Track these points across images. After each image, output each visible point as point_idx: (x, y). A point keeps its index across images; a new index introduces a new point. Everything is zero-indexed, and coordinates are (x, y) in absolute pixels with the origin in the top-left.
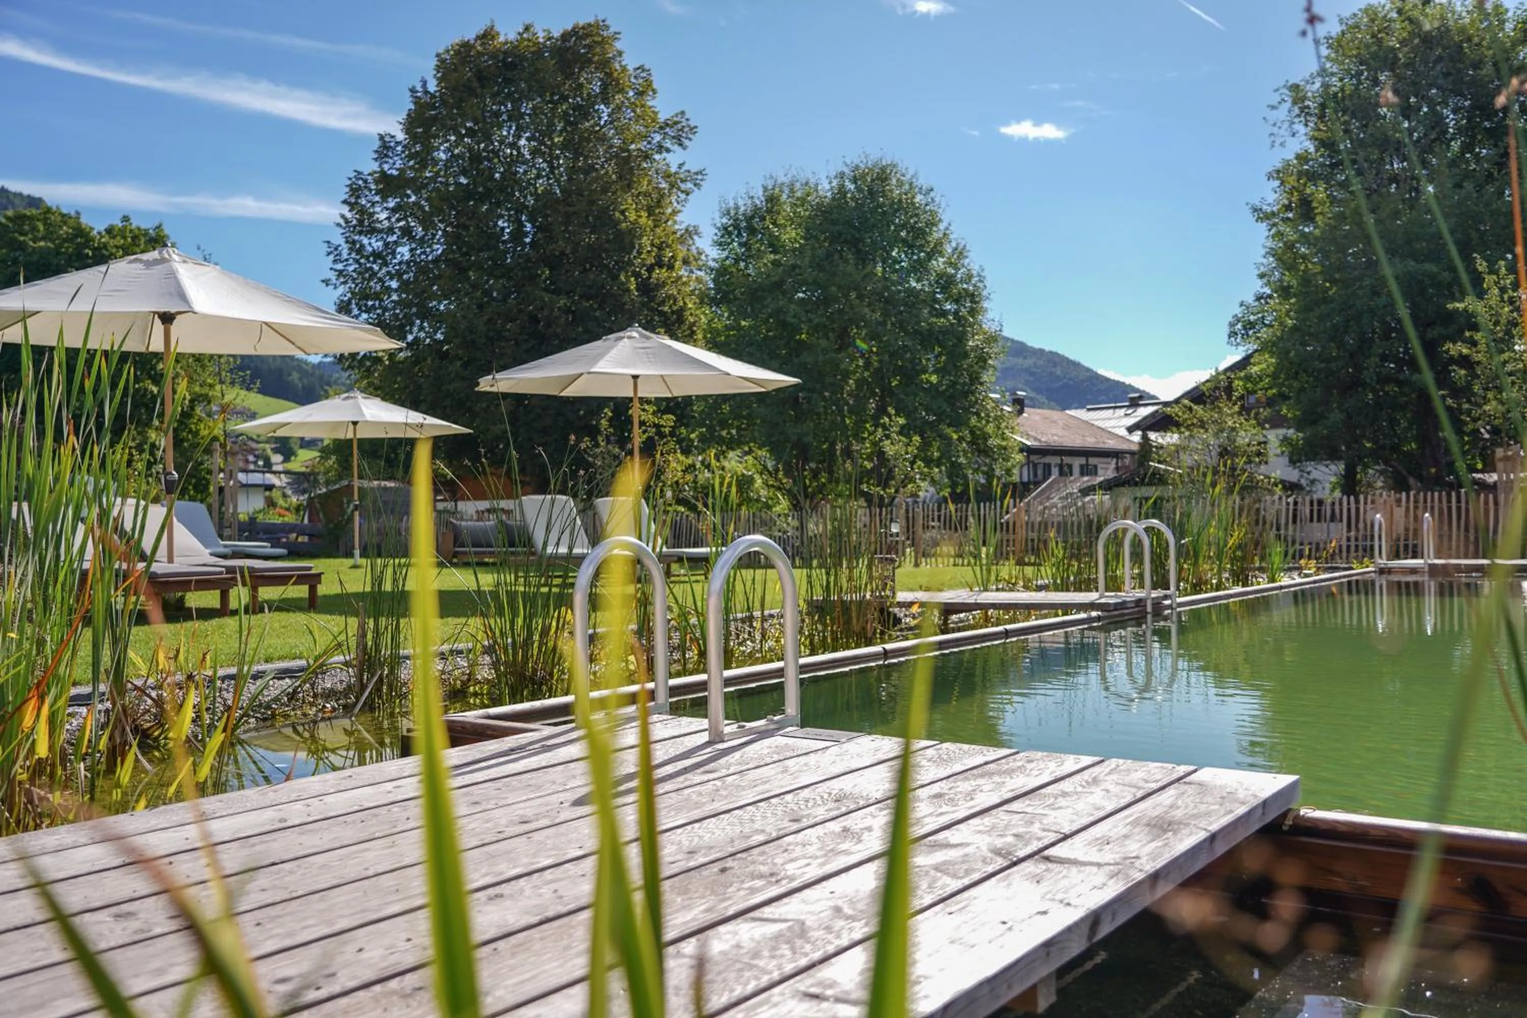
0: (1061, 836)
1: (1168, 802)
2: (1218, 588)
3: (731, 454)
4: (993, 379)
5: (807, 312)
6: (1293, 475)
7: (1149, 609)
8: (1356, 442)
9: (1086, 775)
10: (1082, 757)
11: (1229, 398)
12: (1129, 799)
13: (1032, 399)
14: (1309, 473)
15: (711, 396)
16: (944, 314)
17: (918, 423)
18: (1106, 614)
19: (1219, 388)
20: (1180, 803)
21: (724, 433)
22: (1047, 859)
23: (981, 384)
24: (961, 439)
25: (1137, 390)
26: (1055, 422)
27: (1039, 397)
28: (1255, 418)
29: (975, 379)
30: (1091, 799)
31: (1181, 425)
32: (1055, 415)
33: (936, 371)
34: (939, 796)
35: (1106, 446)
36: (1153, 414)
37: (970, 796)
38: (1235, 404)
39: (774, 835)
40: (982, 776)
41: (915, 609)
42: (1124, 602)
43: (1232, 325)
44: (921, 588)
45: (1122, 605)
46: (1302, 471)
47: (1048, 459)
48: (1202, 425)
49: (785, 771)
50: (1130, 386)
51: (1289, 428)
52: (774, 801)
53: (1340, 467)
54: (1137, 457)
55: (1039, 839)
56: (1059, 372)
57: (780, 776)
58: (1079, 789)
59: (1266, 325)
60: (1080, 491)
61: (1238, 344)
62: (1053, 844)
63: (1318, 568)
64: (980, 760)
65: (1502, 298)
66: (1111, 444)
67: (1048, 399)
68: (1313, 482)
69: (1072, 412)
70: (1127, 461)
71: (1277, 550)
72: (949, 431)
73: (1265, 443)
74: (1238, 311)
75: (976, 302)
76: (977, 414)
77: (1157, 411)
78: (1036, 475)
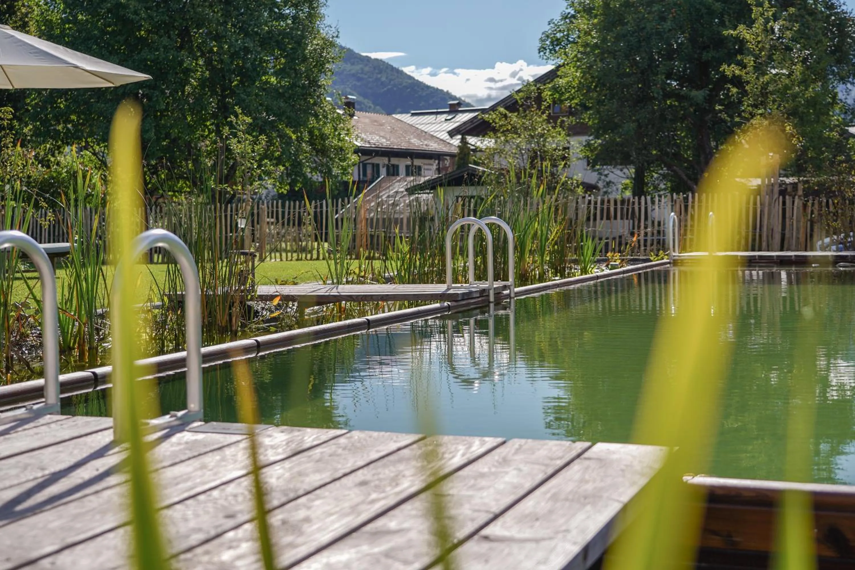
0: (491, 516)
1: (577, 476)
2: (541, 279)
3: (67, 149)
4: (330, 82)
5: (147, 9)
6: (592, 178)
7: (492, 299)
8: (645, 148)
9: (496, 455)
10: (487, 439)
11: (539, 108)
12: (540, 477)
13: (360, 103)
14: (606, 176)
15: (46, 90)
16: (283, 17)
17: (260, 123)
18: (455, 304)
19: (530, 98)
20: (587, 477)
21: (60, 127)
22: (486, 538)
23: (320, 87)
24: (300, 139)
25: (454, 98)
26: (382, 125)
27: (366, 101)
28: (561, 126)
29: (314, 83)
30: (507, 479)
31: (498, 131)
32: (383, 118)
33: (276, 74)
34: (363, 483)
35: (431, 148)
36: (471, 120)
37: (395, 481)
38: (543, 113)
39: (213, 533)
40: (400, 461)
41: (276, 301)
42: (471, 292)
43: (542, 40)
44: (277, 282)
45: (468, 296)
46: (600, 174)
47: (376, 160)
48: (515, 130)
49: (203, 467)
50: (448, 93)
51: (590, 136)
52: (202, 497)
53: (632, 171)
54: (457, 158)
55: (473, 520)
56: (384, 79)
57: (199, 473)
58: (493, 470)
59: (570, 42)
60: (407, 190)
61: (548, 59)
62: (486, 524)
63: (623, 260)
64: (394, 446)
65: (766, 27)
66: (434, 146)
67: (373, 103)
68: (608, 184)
69: (398, 116)
70: (447, 163)
71: (589, 245)
72: (289, 131)
73: (568, 148)
74: (547, 28)
75: (313, 8)
76: (316, 116)
77: (475, 117)
78: (365, 174)
